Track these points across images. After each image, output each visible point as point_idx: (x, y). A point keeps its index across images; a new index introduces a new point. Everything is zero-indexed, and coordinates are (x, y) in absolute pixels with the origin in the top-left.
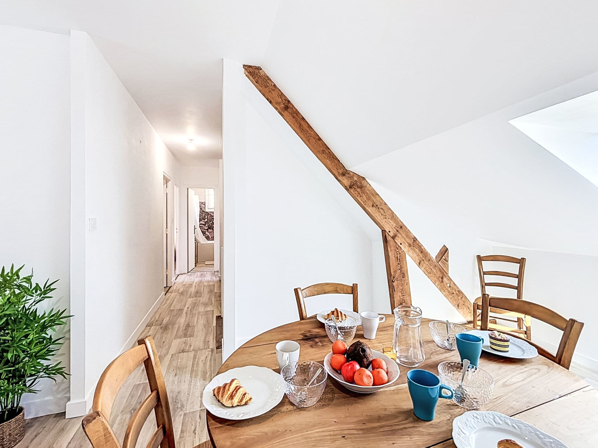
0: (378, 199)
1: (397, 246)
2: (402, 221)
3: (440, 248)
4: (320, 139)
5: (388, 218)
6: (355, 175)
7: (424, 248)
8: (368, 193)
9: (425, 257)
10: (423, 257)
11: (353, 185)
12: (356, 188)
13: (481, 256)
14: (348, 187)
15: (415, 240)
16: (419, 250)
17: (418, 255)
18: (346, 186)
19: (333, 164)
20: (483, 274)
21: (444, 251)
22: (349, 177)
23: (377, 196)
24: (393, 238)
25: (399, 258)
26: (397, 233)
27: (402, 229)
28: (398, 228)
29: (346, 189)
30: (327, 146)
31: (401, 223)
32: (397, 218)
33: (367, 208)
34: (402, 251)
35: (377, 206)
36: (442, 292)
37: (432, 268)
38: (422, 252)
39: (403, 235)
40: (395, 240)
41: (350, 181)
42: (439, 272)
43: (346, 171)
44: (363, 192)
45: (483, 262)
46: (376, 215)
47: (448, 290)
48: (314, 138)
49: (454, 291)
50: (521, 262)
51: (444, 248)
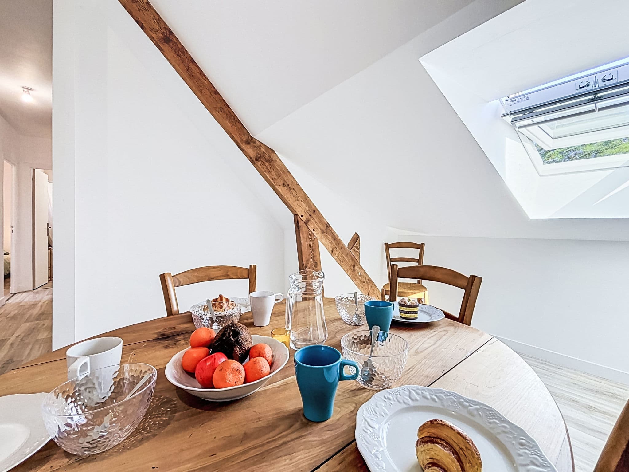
0: (290, 177)
1: (310, 233)
2: (315, 205)
3: (352, 236)
4: (216, 93)
5: (300, 200)
6: (262, 145)
7: (337, 235)
8: (277, 169)
9: (337, 244)
10: (336, 244)
11: (259, 158)
12: (264, 161)
13: (389, 244)
14: (254, 160)
15: (328, 226)
16: (332, 237)
17: (331, 243)
18: (251, 158)
19: (233, 126)
20: (389, 260)
21: (356, 239)
22: (255, 147)
23: (288, 174)
24: (306, 223)
25: (311, 246)
26: (310, 217)
27: (315, 214)
28: (311, 212)
29: (252, 162)
30: (226, 103)
31: (314, 207)
32: (309, 202)
33: (277, 187)
34: (315, 237)
35: (288, 185)
36: (354, 281)
37: (344, 256)
38: (334, 240)
39: (316, 220)
40: (308, 226)
41: (256, 151)
42: (351, 261)
43: (250, 138)
44: (273, 167)
45: (390, 249)
46: (287, 196)
47: (359, 278)
48: (209, 90)
49: (364, 279)
50: (421, 247)
51: (355, 236)
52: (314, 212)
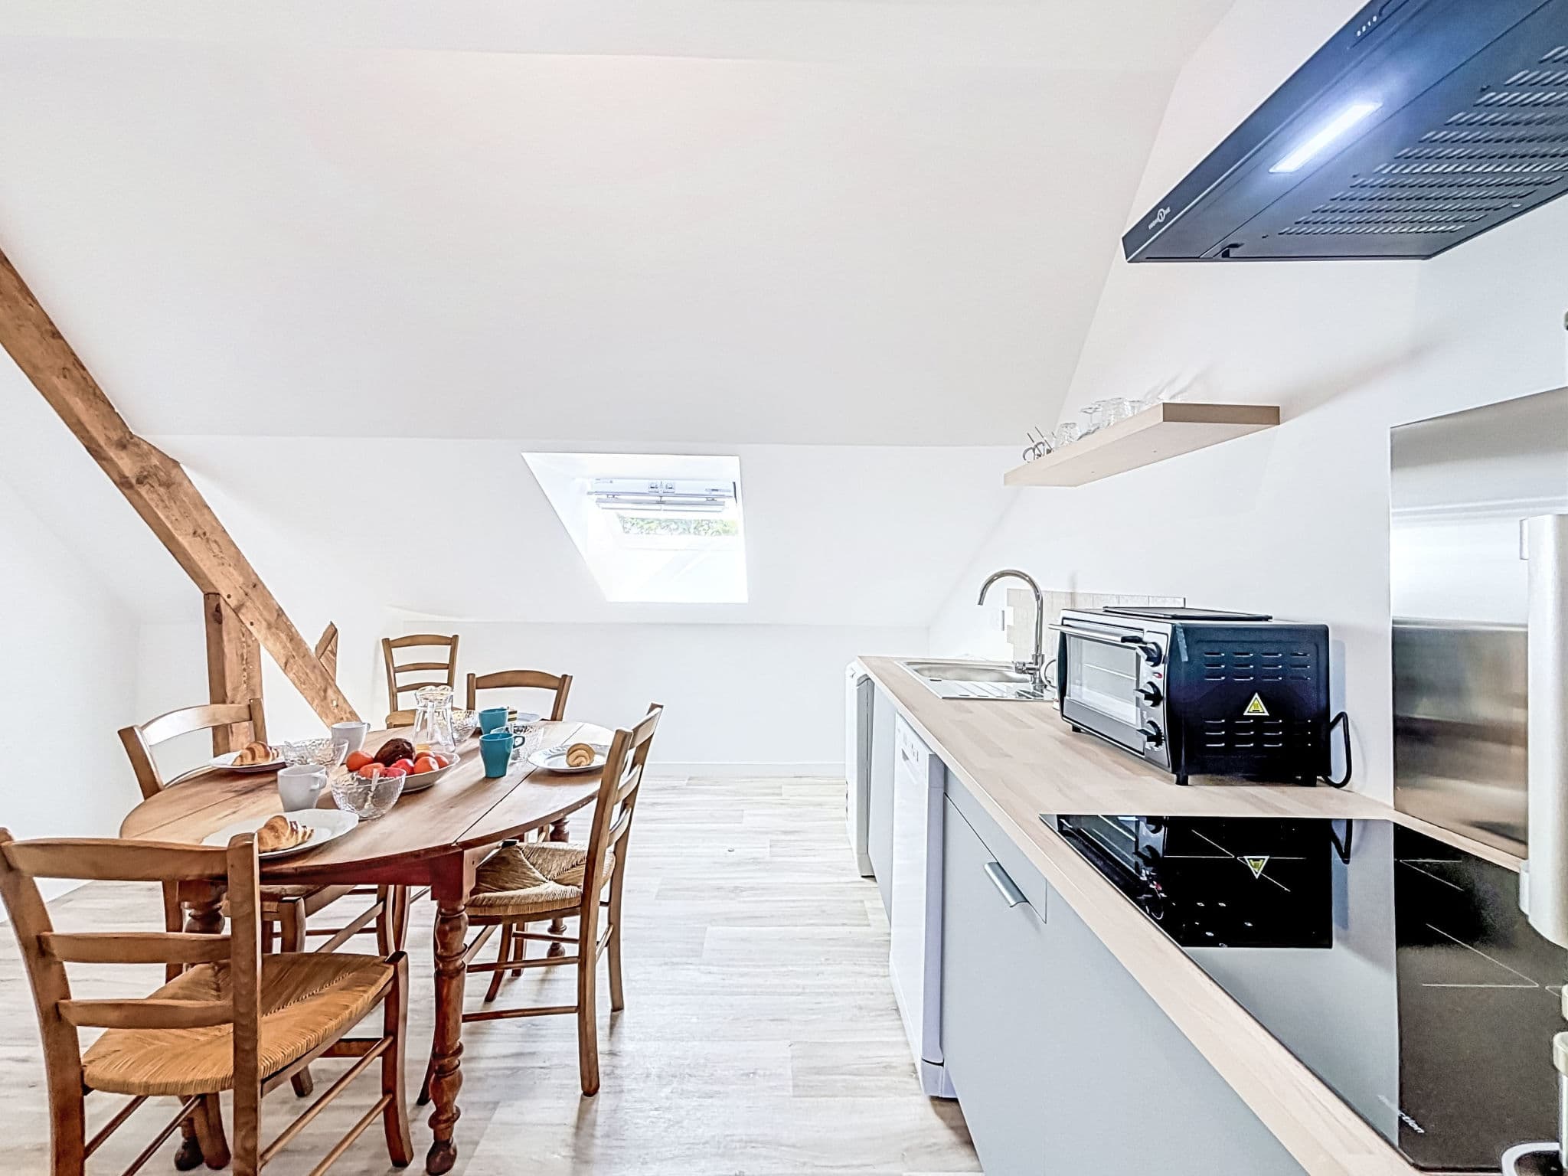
0: (208, 517)
1: (244, 630)
2: (255, 570)
3: (324, 630)
5: (228, 563)
6: (153, 451)
7: (296, 631)
8: (184, 501)
9: (296, 649)
10: (293, 649)
11: (146, 477)
12: (156, 485)
13: (391, 639)
14: (134, 481)
15: (280, 613)
16: (288, 635)
17: (284, 647)
18: (123, 480)
20: (392, 670)
21: (332, 634)
22: (141, 456)
23: (206, 511)
24: (236, 611)
25: (245, 657)
26: (245, 598)
27: (256, 591)
28: (248, 587)
29: (123, 487)
30: (76, 359)
31: (254, 577)
32: (246, 566)
33: (180, 539)
34: (253, 639)
35: (205, 534)
36: (323, 718)
37: (308, 671)
38: (291, 640)
39: (258, 604)
40: (240, 616)
41: (139, 464)
42: (320, 679)
43: (128, 438)
44: (173, 498)
45: (393, 649)
46: (201, 556)
47: (333, 713)
48: (38, 327)
49: (343, 713)
50: (452, 642)
51: (330, 630)
52: (255, 586)
